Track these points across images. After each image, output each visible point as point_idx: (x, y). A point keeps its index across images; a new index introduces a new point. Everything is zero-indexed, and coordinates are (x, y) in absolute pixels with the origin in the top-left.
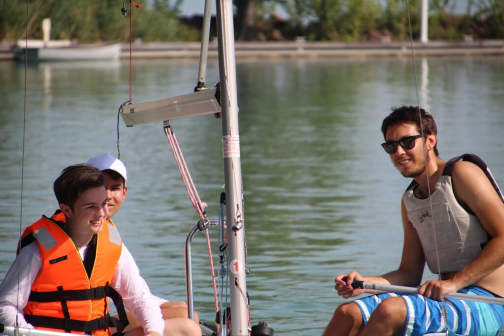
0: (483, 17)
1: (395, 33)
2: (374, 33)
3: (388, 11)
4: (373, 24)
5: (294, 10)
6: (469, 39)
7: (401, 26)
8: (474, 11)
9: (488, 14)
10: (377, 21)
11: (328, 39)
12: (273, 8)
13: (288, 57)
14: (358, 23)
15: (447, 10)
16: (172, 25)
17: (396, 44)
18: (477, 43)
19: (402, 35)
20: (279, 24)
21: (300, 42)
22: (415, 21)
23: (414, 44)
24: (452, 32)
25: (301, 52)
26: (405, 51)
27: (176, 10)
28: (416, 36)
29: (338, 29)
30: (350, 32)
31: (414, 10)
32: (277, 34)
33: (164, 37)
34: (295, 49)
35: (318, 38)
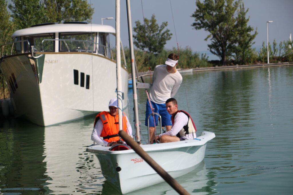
0: (284, 57)
1: (262, 62)
2: (256, 62)
3: (260, 56)
4: (256, 60)
5: (236, 58)
6: (280, 62)
7: (263, 60)
8: (281, 55)
9: (285, 56)
10: (257, 59)
11: (245, 64)
12: (231, 58)
13: (235, 69)
14: (252, 60)
15: (275, 55)
16: (206, 63)
17: (261, 65)
18: (282, 63)
19: (263, 62)
20: (232, 61)
21: (237, 65)
22: (266, 58)
23: (266, 64)
24: (276, 60)
25: (237, 68)
26: (263, 66)
27: (207, 59)
28: (267, 62)
29: (247, 62)
30: (250, 62)
31: (266, 56)
32: (232, 64)
33: (204, 66)
34: (236, 67)
35: (242, 64)
